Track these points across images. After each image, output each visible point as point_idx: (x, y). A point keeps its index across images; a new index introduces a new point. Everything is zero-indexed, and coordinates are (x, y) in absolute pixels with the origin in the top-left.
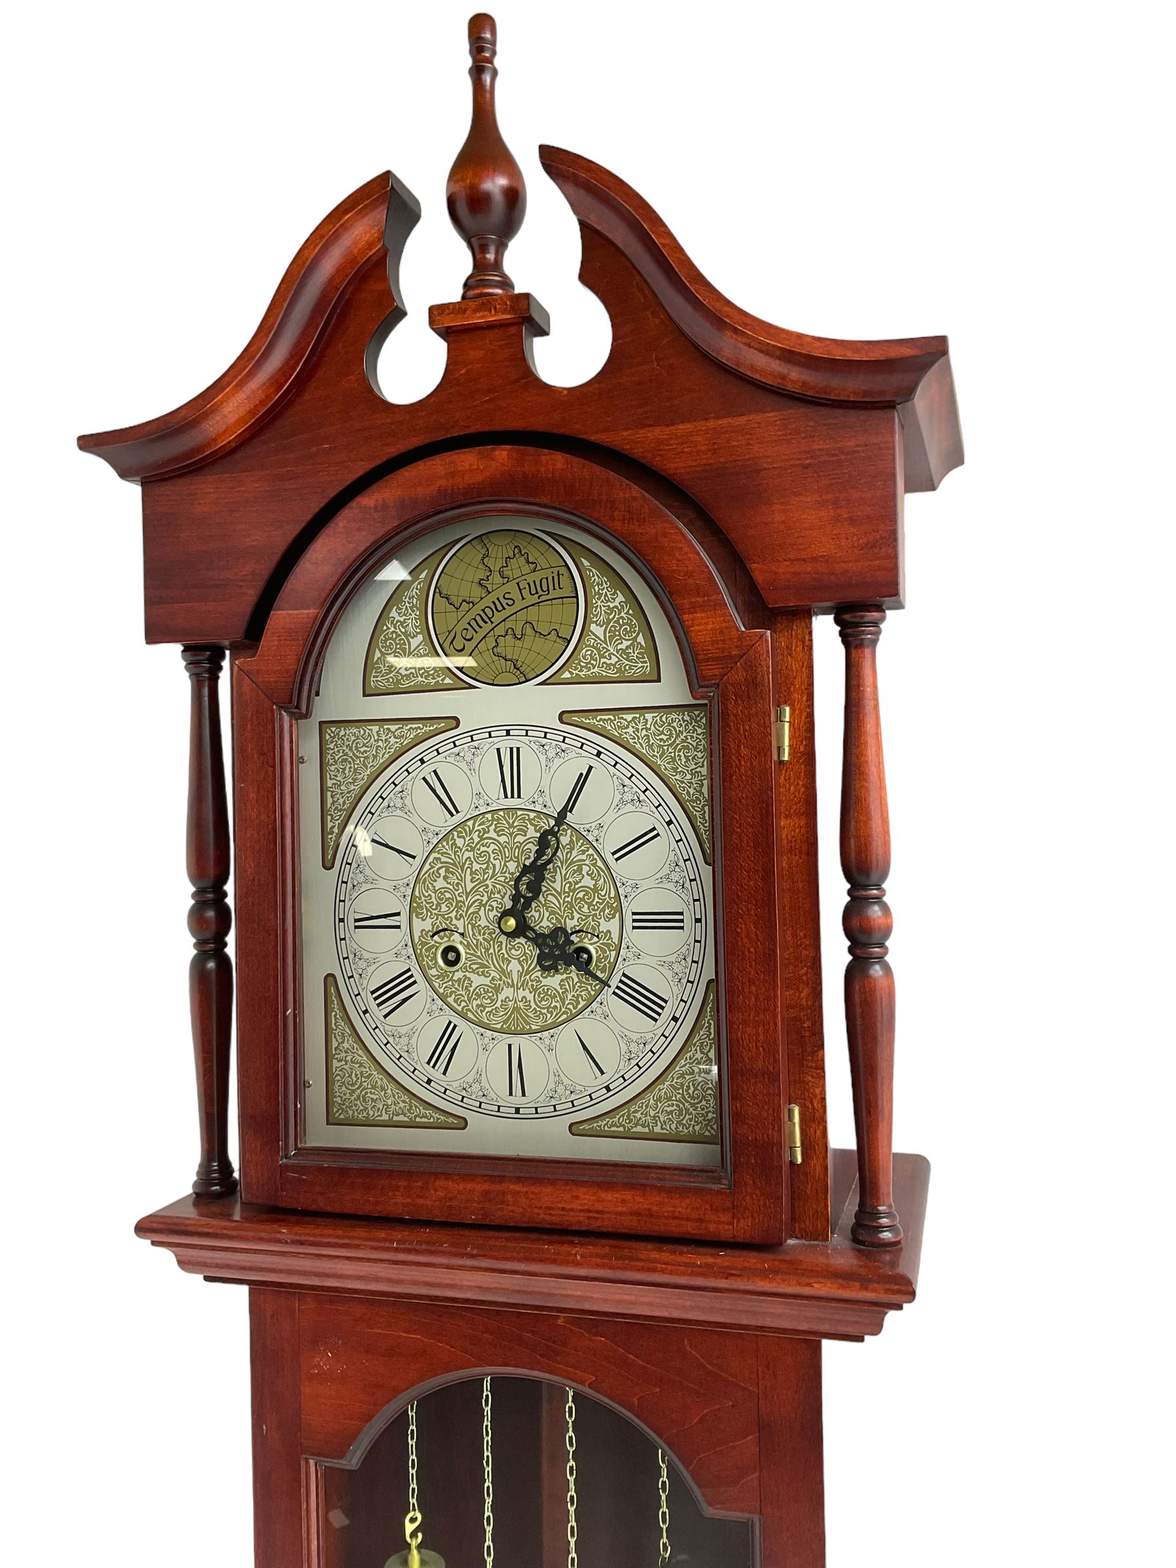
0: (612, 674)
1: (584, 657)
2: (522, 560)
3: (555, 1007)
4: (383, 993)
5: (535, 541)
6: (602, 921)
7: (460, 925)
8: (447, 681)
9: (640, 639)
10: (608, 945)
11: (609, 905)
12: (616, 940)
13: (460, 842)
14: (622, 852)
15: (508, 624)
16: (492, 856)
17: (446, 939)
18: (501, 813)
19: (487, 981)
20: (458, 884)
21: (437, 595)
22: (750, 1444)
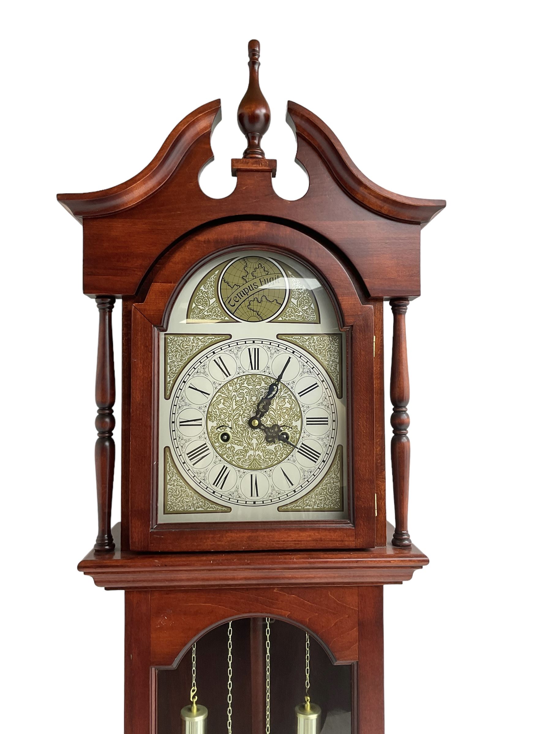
0: (300, 319)
1: (288, 312)
2: (262, 270)
3: (272, 458)
4: (192, 455)
5: (268, 262)
6: (293, 422)
7: (230, 424)
8: (227, 318)
9: (312, 306)
10: (296, 432)
11: (297, 416)
12: (299, 429)
13: (231, 388)
14: (302, 393)
15: (255, 296)
16: (245, 394)
17: (223, 430)
18: (250, 376)
19: (242, 448)
20: (229, 406)
21: (223, 281)
22: (355, 633)
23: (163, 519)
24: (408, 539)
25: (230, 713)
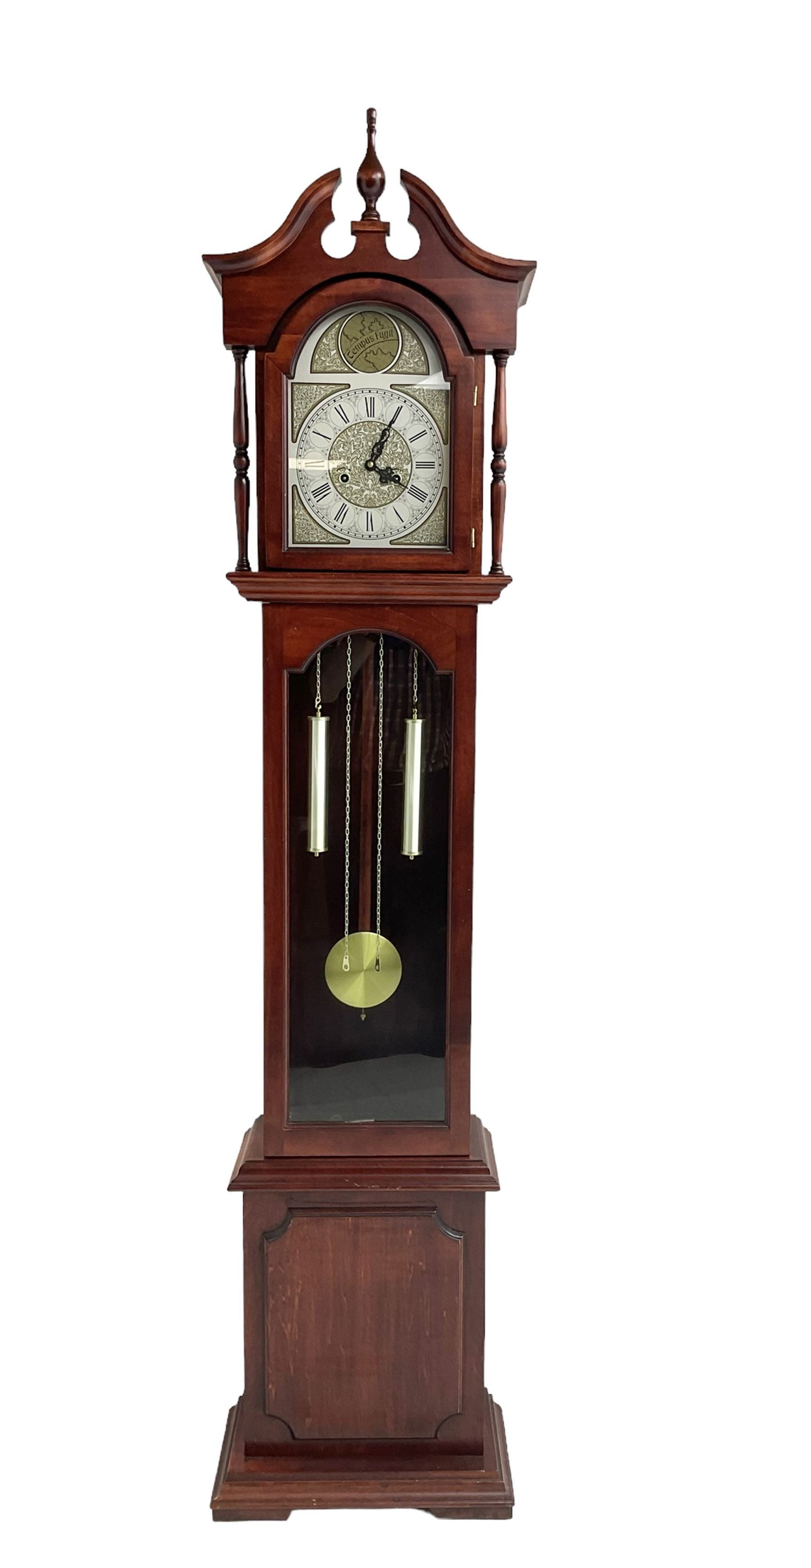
0: (411, 371)
1: (401, 364)
2: (378, 324)
3: (386, 498)
4: (316, 493)
5: (382, 317)
6: (404, 465)
7: (349, 466)
8: (346, 369)
9: (422, 358)
10: (406, 474)
11: (408, 460)
12: (409, 472)
13: (349, 434)
14: (412, 440)
15: (371, 348)
16: (362, 439)
17: (343, 472)
18: (366, 423)
19: (359, 488)
20: (348, 450)
21: (343, 335)
22: (453, 646)
23: (291, 545)
24: (500, 565)
25: (348, 719)
